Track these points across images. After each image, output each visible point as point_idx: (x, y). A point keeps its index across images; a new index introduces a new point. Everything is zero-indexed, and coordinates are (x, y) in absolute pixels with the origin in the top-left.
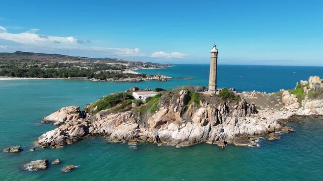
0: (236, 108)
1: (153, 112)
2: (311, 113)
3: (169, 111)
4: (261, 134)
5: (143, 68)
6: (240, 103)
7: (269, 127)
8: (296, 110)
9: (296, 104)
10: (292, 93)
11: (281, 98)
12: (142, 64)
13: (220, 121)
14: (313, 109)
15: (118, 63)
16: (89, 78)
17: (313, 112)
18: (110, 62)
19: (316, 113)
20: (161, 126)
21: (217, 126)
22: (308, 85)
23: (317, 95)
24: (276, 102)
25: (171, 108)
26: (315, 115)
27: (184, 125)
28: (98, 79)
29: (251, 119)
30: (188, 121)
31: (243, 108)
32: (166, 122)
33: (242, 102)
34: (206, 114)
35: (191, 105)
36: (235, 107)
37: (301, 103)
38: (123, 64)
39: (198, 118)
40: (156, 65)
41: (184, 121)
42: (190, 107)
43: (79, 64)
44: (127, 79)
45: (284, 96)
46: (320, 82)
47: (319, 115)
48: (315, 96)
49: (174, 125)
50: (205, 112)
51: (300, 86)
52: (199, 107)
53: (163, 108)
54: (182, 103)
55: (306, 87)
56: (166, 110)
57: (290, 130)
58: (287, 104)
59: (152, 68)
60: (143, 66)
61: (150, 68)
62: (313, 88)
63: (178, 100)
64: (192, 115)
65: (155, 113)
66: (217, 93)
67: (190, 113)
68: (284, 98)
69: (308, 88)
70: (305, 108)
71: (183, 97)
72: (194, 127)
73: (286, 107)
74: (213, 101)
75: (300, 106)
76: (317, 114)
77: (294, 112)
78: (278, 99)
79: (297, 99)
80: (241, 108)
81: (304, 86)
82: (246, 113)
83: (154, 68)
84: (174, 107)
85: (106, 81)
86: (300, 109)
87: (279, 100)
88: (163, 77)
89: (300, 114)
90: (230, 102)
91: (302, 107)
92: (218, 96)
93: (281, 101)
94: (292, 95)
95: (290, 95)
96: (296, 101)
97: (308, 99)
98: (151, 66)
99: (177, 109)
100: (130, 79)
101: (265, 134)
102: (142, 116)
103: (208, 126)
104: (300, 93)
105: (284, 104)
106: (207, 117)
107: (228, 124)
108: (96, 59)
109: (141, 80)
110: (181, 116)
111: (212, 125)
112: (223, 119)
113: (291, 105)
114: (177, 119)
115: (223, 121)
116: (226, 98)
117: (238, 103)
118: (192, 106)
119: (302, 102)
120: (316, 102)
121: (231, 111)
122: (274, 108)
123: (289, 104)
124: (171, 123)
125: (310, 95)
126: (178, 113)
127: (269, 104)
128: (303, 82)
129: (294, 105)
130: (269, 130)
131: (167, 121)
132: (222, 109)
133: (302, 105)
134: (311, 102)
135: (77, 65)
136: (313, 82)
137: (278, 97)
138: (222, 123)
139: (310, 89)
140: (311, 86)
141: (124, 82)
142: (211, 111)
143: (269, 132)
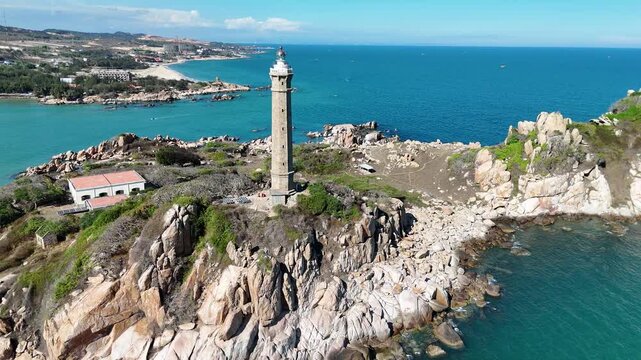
0: (346, 244)
1: (64, 296)
2: (539, 211)
3: (123, 289)
4: (412, 326)
5: (196, 58)
6: (358, 227)
7: (434, 297)
8: (504, 203)
9: (506, 187)
10: (498, 157)
11: (472, 169)
12: (195, 48)
13: (290, 304)
14: (544, 199)
15: (141, 47)
16: (38, 96)
17: (544, 208)
18: (122, 45)
19: (551, 209)
20: (89, 349)
21: (280, 323)
22: (534, 135)
23: (556, 162)
24: (461, 181)
25: (126, 276)
26: (548, 215)
27: (168, 334)
28: (61, 98)
29: (387, 269)
30: (185, 320)
31: (365, 238)
32: (106, 331)
33: (362, 222)
34: (241, 291)
35: (202, 255)
36: (342, 241)
37: (516, 183)
38: (152, 49)
39: (217, 308)
40: (228, 48)
41: (171, 320)
42: (198, 263)
43: (42, 52)
44: (135, 97)
45: (480, 164)
46: (562, 129)
47: (556, 215)
48: (548, 167)
49: (137, 336)
50: (239, 285)
51: (518, 139)
52: (225, 263)
53: (101, 277)
54: (171, 254)
55: (529, 142)
56: (109, 284)
57: (489, 293)
58: (485, 188)
59: (218, 58)
60: (197, 54)
61: (213, 58)
62: (545, 145)
63: (155, 246)
64: (200, 290)
65: (69, 300)
66: (292, 203)
67: (195, 288)
68: (480, 171)
69: (535, 145)
70: (526, 197)
71: (173, 234)
72: (200, 342)
73: (482, 195)
74: (272, 236)
75: (516, 191)
76: (553, 213)
77: (501, 210)
78: (466, 171)
79: (508, 173)
80: (361, 239)
81: (527, 138)
82: (375, 249)
83: (224, 58)
84: (140, 273)
85: (81, 103)
86: (515, 200)
87: (466, 175)
88: (229, 87)
89: (513, 214)
90: (329, 226)
91: (519, 195)
92: (292, 213)
93: (472, 177)
94: (498, 162)
95: (494, 162)
96: (506, 178)
97: (535, 174)
98: (217, 53)
99: (149, 279)
100: (143, 97)
101: (423, 324)
102: (37, 300)
103: (245, 336)
104: (516, 157)
105: (478, 187)
106: (248, 299)
107: (316, 305)
108: (90, 36)
109: (172, 99)
110: (162, 302)
111: (261, 327)
112: (300, 294)
113: (494, 190)
114: (148, 314)
115: (300, 302)
116: (319, 214)
117: (351, 227)
118: (206, 258)
119: (521, 182)
120: (552, 182)
121: (329, 255)
122: (455, 198)
123: (490, 187)
124: (126, 327)
125: (539, 164)
126: (154, 292)
127: (446, 185)
128: (525, 126)
129: (502, 188)
130: (435, 308)
131: (112, 326)
132: (300, 263)
133: (520, 187)
134: (540, 183)
135: (35, 52)
136: (546, 128)
137: (466, 166)
138: (295, 308)
139: (539, 148)
140: (542, 138)
141: (125, 105)
142: (257, 282)
143: (434, 314)
